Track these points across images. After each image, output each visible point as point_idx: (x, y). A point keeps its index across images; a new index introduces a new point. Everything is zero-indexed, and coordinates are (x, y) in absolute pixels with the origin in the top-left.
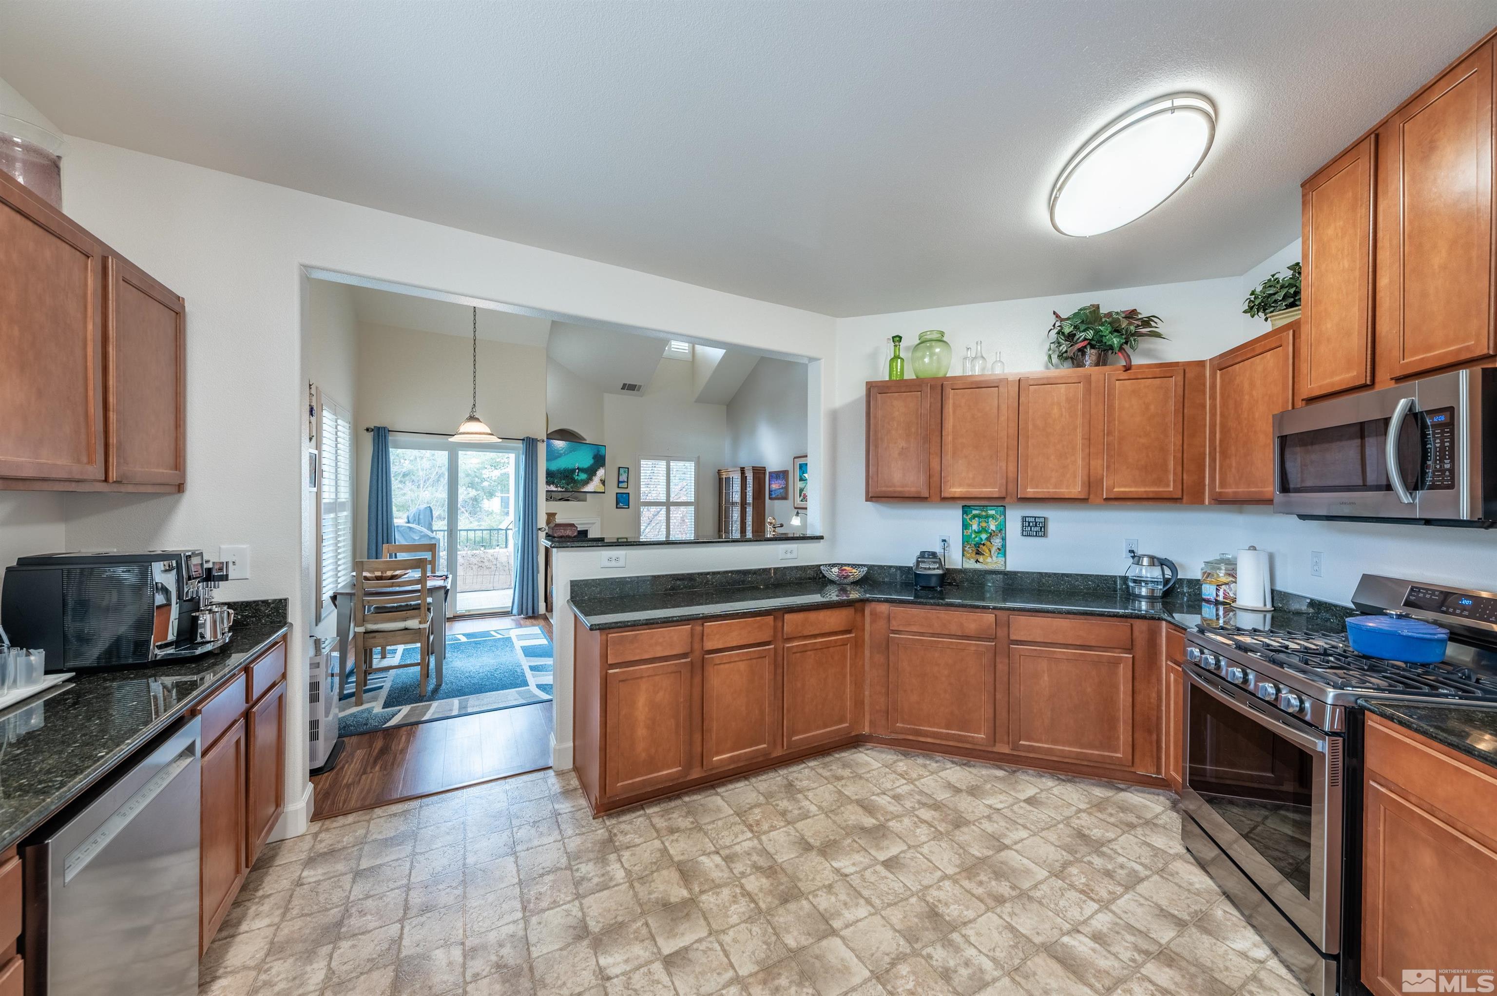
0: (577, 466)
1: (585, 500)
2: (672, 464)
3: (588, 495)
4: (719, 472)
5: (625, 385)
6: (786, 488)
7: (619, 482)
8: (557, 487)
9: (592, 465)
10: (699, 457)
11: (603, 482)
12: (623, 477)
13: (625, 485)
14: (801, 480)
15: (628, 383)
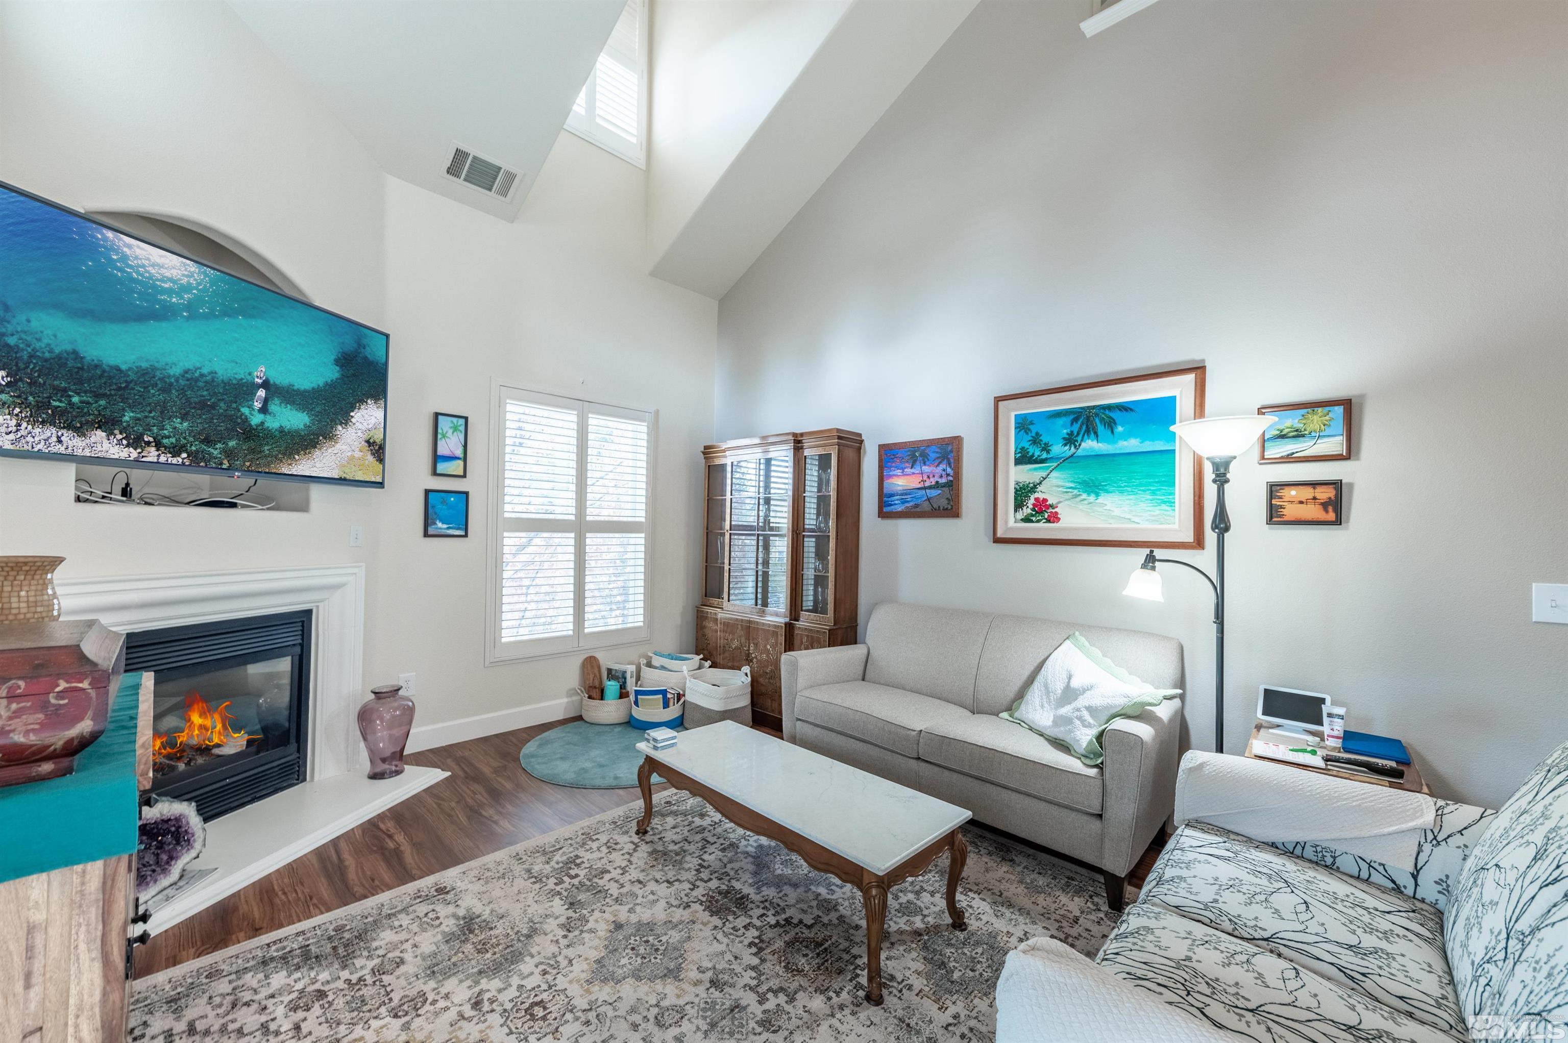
0: (259, 374)
1: (302, 507)
2: (594, 421)
3: (316, 492)
4: (708, 451)
5: (460, 156)
6: (953, 486)
7: (436, 458)
8: (136, 442)
9: (330, 386)
10: (657, 413)
11: (377, 450)
12: (450, 444)
13: (455, 467)
14: (1023, 459)
15: (474, 151)
